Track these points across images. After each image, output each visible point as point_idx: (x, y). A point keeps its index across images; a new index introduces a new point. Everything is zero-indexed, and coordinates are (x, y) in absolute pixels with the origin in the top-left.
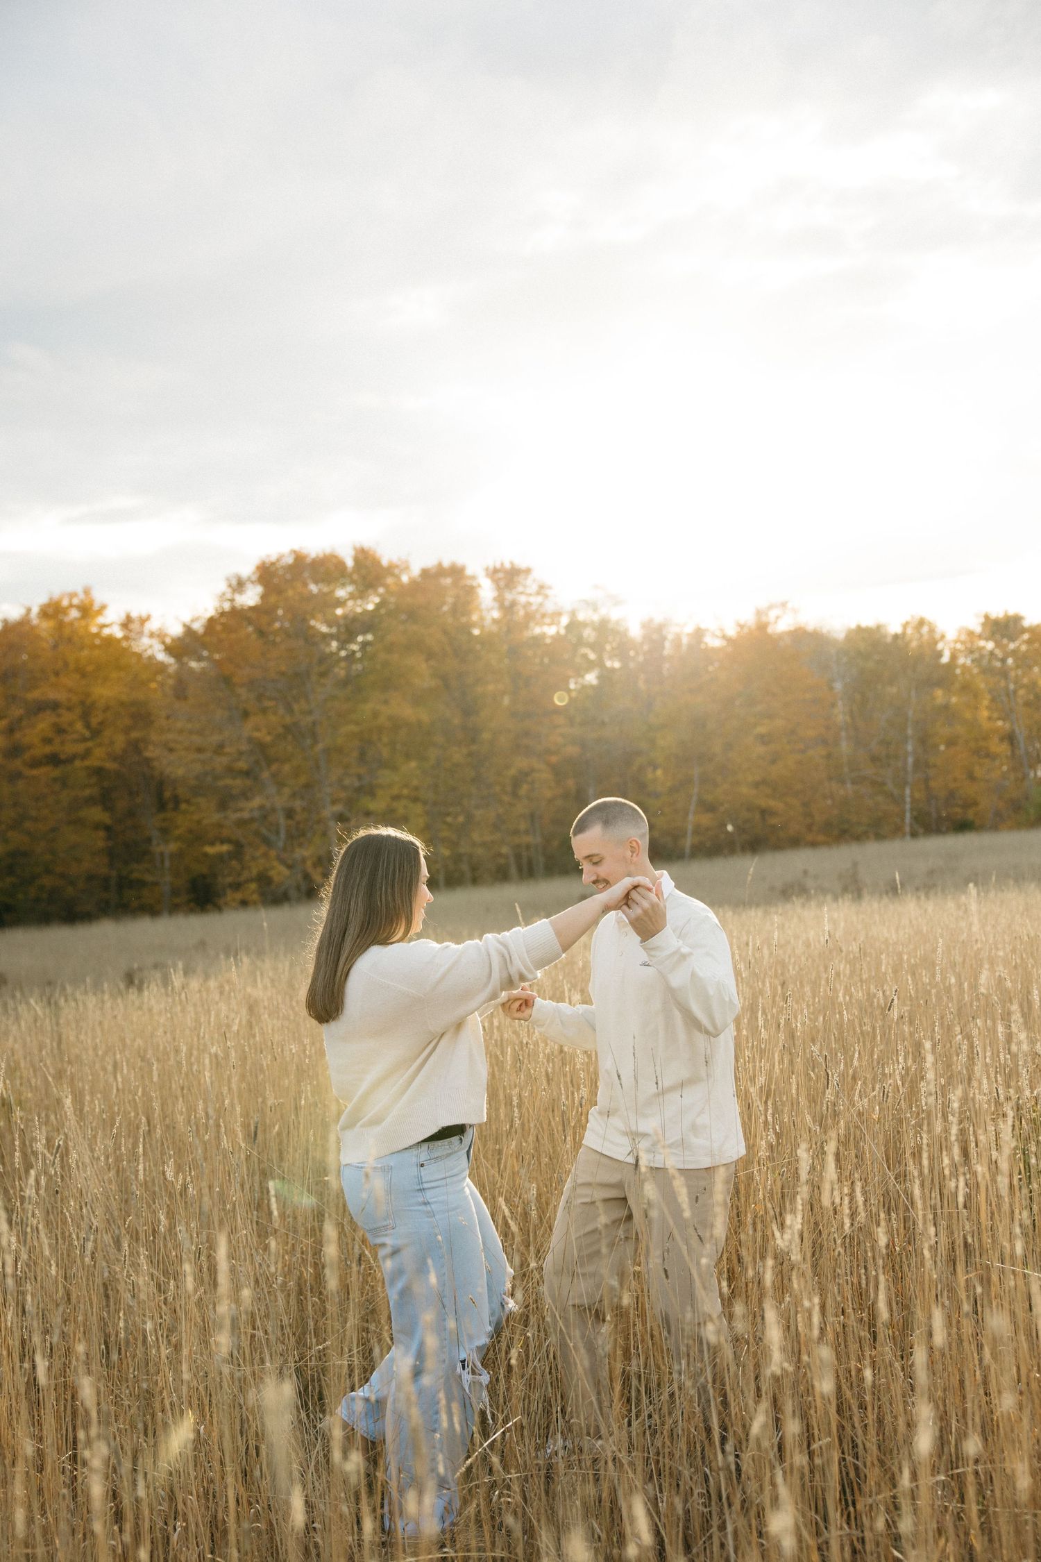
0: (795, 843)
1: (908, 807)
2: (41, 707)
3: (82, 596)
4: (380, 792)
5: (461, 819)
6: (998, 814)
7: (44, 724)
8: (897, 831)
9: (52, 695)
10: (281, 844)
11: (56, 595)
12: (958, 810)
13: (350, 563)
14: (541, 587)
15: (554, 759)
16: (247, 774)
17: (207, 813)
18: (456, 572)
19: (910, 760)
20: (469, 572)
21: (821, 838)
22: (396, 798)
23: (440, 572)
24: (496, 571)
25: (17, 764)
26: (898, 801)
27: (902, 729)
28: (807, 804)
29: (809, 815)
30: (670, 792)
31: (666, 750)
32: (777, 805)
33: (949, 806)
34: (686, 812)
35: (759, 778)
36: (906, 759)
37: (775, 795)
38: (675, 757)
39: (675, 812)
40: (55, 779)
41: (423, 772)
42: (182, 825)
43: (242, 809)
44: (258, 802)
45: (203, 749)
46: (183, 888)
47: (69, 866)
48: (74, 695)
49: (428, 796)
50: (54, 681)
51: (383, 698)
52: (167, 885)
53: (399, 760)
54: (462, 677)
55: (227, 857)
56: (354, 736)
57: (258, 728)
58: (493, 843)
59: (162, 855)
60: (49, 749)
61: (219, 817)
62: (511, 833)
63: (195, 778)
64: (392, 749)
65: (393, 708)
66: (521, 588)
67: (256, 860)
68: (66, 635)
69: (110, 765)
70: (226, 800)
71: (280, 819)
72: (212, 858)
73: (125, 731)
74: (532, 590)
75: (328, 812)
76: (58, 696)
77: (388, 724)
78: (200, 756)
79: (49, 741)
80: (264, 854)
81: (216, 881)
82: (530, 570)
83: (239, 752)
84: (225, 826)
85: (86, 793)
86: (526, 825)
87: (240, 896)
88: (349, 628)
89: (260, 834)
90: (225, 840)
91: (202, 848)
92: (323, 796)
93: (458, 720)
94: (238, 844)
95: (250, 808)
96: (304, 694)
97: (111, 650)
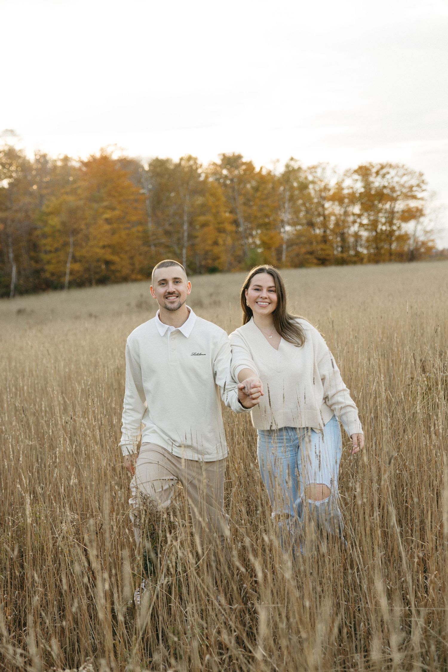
0: (125, 279)
1: (184, 259)
6: (231, 264)
12: (210, 261)
19: (186, 234)
21: (139, 277)
26: (179, 256)
27: (181, 217)
28: (132, 258)
29: (133, 264)
30: (57, 250)
31: (53, 227)
32: (115, 258)
33: (205, 259)
34: (66, 262)
35: (106, 243)
36: (183, 233)
37: (114, 253)
38: (59, 231)
39: (59, 262)
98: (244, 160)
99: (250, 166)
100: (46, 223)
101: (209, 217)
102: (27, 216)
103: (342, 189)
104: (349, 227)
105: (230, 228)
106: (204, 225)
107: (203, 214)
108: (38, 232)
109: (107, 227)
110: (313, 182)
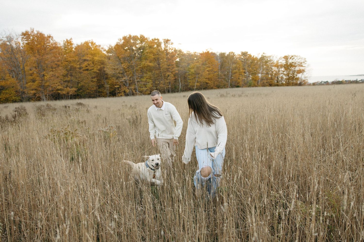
0: (212, 88)
1: (229, 83)
2: (85, 60)
3: (91, 41)
4: (144, 78)
5: (158, 82)
6: (243, 85)
7: (86, 63)
8: (227, 87)
9: (87, 58)
10: (128, 86)
11: (87, 41)
12: (237, 84)
13: (139, 37)
14: (172, 43)
15: (174, 73)
16: (122, 73)
17: (114, 80)
18: (158, 40)
19: (230, 75)
20: (160, 40)
21: (216, 88)
22: (147, 79)
23: (155, 39)
24: (164, 40)
25: (81, 70)
26: (227, 82)
27: (229, 70)
28: (214, 82)
29: (214, 84)
30: (192, 79)
31: (192, 72)
32: (209, 82)
33: (235, 83)
34: (195, 83)
35: (207, 77)
36: (229, 75)
37: (209, 80)
38: (193, 73)
39: (193, 83)
40: (88, 73)
41: (152, 74)
42: (110, 82)
43: (121, 80)
44: (124, 79)
45: (115, 69)
46: (110, 93)
47: (91, 89)
48: (91, 58)
49: (153, 78)
50: (87, 56)
51: (146, 61)
52: (108, 92)
53: (148, 72)
54: (158, 58)
55: (118, 88)
56: (140, 68)
57: (124, 65)
58: (163, 87)
59: (107, 87)
60: (87, 68)
61: (117, 81)
62: (166, 85)
63: (113, 74)
64: (147, 70)
65: (148, 63)
66: (169, 43)
67: (123, 89)
68: (89, 48)
69: (97, 71)
70: (118, 78)
71: (128, 82)
72: (116, 88)
73: (100, 65)
74: (170, 44)
75: (136, 81)
76: (88, 59)
77: (147, 66)
78: (114, 70)
79: (87, 67)
80: (125, 88)
81: (115, 92)
82: (170, 40)
83: (121, 70)
84: (118, 83)
85: (93, 76)
86: (168, 84)
87: (120, 94)
88: (140, 49)
89: (124, 84)
90: (118, 85)
91: (114, 86)
92: (135, 78)
93: (158, 66)
94: (120, 86)
95: (123, 80)
96: (132, 60)
97: (97, 51)
98: (248, 53)
99: (250, 56)
100: (190, 71)
101: (237, 71)
102: (184, 69)
103: (278, 63)
104: (280, 75)
105: (243, 74)
106: (236, 73)
107: (235, 69)
108: (187, 74)
109: (208, 73)
110: (270, 61)
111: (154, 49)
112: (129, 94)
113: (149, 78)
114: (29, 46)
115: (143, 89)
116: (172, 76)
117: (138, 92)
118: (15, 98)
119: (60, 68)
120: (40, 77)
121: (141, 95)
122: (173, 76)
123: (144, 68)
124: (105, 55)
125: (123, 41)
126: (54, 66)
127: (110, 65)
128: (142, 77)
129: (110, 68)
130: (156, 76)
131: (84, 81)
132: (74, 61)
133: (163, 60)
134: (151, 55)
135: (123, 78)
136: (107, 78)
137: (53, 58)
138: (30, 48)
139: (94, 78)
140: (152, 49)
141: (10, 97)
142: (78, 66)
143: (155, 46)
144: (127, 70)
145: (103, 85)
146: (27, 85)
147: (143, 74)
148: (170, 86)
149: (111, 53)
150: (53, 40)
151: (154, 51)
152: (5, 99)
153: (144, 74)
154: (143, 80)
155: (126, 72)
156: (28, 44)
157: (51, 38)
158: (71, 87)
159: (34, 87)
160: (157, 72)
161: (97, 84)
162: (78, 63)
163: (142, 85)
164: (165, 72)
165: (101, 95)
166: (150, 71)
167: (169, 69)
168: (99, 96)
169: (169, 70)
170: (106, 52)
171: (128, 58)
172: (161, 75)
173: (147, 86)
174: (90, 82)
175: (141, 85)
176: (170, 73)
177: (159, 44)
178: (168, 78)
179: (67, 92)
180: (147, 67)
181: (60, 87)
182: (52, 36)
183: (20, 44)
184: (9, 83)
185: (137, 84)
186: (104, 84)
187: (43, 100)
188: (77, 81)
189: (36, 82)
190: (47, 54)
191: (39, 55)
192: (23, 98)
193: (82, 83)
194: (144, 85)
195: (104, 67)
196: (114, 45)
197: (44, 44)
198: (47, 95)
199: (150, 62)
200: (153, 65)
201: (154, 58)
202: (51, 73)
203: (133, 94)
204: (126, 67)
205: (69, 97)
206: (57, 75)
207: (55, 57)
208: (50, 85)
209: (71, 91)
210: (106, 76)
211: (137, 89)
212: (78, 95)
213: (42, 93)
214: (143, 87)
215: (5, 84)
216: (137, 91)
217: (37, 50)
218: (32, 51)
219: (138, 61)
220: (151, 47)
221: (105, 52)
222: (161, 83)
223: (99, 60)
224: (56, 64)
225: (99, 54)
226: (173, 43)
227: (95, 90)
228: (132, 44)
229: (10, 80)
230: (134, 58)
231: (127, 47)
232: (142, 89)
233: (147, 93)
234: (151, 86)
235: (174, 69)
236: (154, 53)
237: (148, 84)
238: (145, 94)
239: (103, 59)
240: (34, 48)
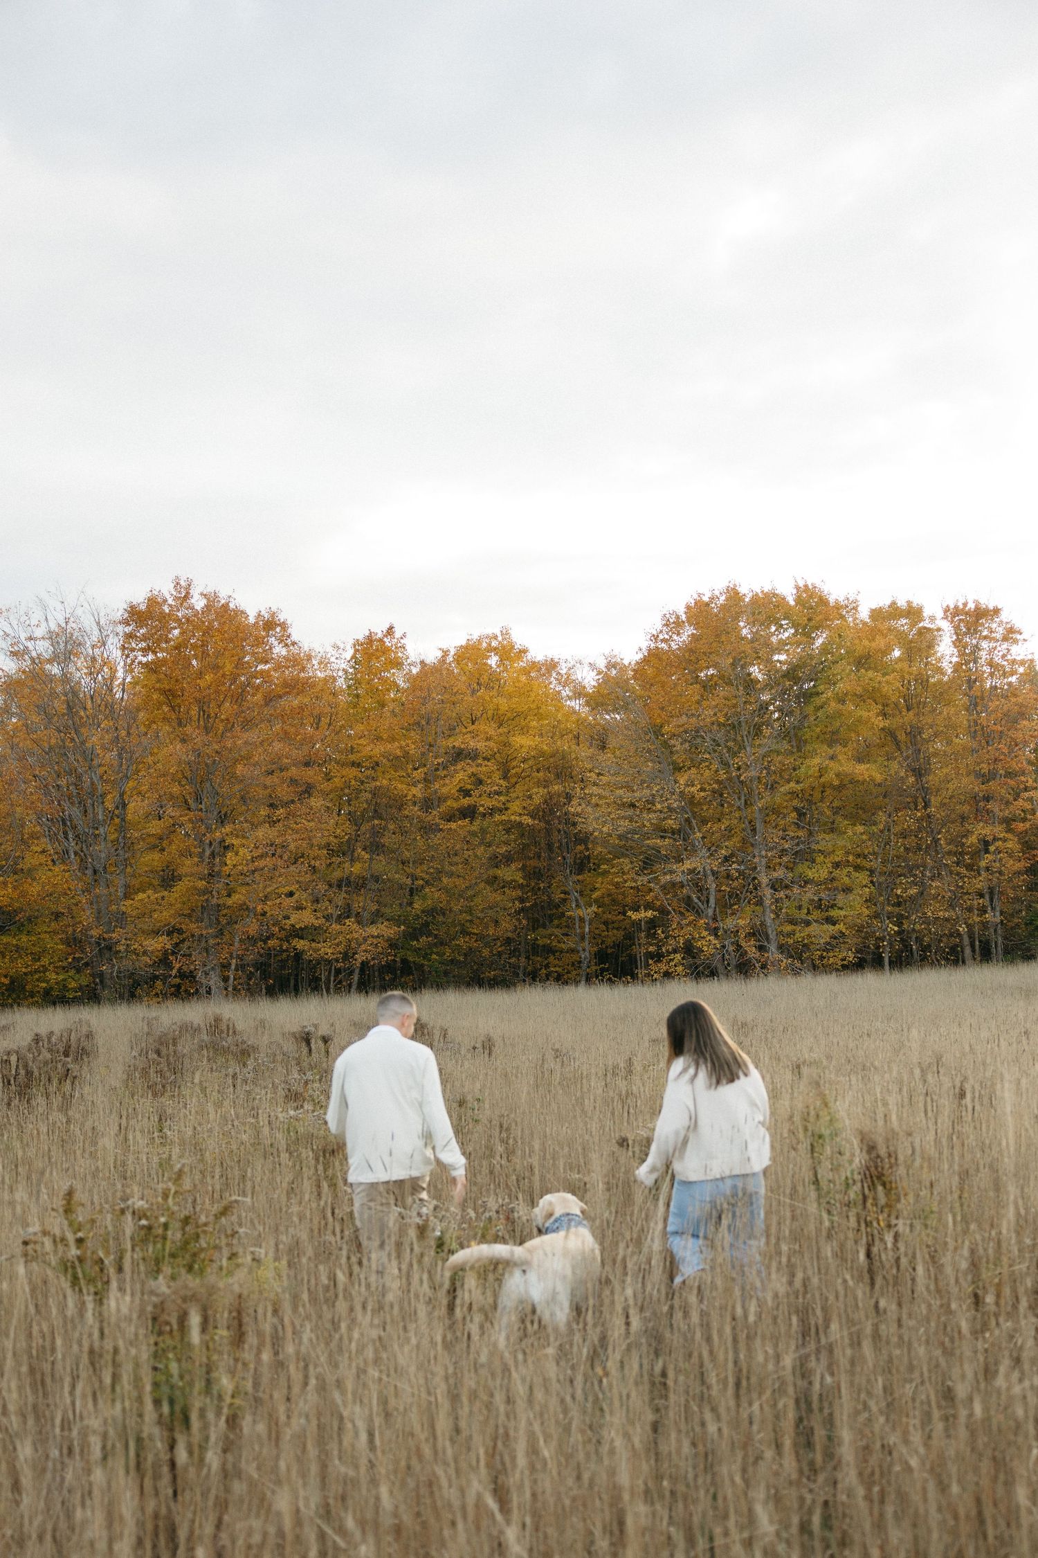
2: (459, 755)
3: (500, 637)
4: (820, 859)
5: (913, 891)
7: (461, 774)
9: (473, 744)
10: (710, 912)
11: (474, 638)
14: (1010, 631)
15: (1021, 826)
16: (676, 833)
17: (627, 875)
18: (913, 613)
20: (926, 613)
22: (837, 865)
23: (894, 612)
24: (958, 613)
25: (434, 816)
40: (473, 834)
41: (872, 836)
42: (602, 886)
43: (671, 872)
44: (688, 865)
45: (633, 805)
46: (601, 956)
47: (487, 927)
48: (491, 744)
49: (876, 864)
50: (471, 728)
51: (831, 752)
52: (586, 951)
53: (842, 823)
54: (914, 733)
55: (652, 924)
56: (793, 794)
57: (692, 782)
58: (947, 920)
59: (582, 920)
60: (466, 802)
61: (642, 880)
62: (970, 909)
63: (620, 837)
64: (836, 811)
65: (845, 765)
66: (985, 633)
67: (682, 929)
68: (485, 678)
69: (527, 820)
70: (648, 863)
71: (712, 885)
72: (637, 924)
73: (546, 784)
74: (998, 636)
75: (764, 880)
76: (481, 745)
77: (836, 783)
78: (630, 812)
79: (467, 793)
80: (690, 923)
81: (635, 949)
82: (997, 611)
83: (670, 809)
84: (651, 890)
85: (503, 849)
86: (985, 901)
87: (663, 967)
88: (792, 674)
89: (688, 901)
90: (648, 906)
91: (624, 913)
92: (760, 862)
93: (912, 779)
94: (663, 911)
95: (680, 871)
96: (742, 747)
97: (533, 695)
111: (884, 675)
112: (716, 962)
113: (851, 858)
114: (159, 681)
115: (808, 930)
116: (1010, 845)
117: (773, 953)
118: (61, 977)
119: (316, 802)
120: (201, 855)
121: (796, 972)
122: (1013, 844)
123: (817, 795)
124: (580, 722)
125: (689, 631)
126: (284, 792)
127: (604, 779)
128: (805, 855)
129: (601, 797)
130: (897, 847)
131: (445, 880)
132: (397, 762)
133: (949, 743)
134: (865, 714)
135: (680, 860)
136: (582, 865)
137: (277, 746)
138: (164, 692)
139: (508, 859)
140: (870, 674)
141: (36, 971)
142: (417, 791)
143: (897, 653)
144: (707, 811)
145: (557, 907)
146: (127, 906)
147: (811, 834)
148: (992, 917)
149: (616, 710)
150: (289, 641)
151: (890, 686)
152: (7, 981)
153: (821, 836)
154: (810, 874)
155: (704, 822)
156: (151, 668)
157: (278, 629)
158: (366, 915)
159: (165, 916)
160: (908, 820)
161: (522, 900)
162: (419, 774)
163: (805, 905)
164: (963, 818)
165: (547, 966)
166: (861, 811)
167: (987, 799)
168: (533, 977)
169: (992, 806)
170: (588, 704)
171: (720, 736)
172: (936, 841)
173: (834, 913)
174: (482, 885)
175: (800, 908)
176: (999, 830)
177: (920, 644)
178: (983, 864)
179: (341, 948)
180: (841, 787)
181: (305, 918)
182: (282, 617)
183: (113, 671)
184: (34, 889)
185: (767, 902)
186: (565, 900)
187: (209, 992)
188: (409, 881)
189: (180, 887)
190: (247, 724)
191: (207, 730)
192: (102, 982)
193: (433, 896)
194: (819, 905)
195: (569, 797)
196: (639, 656)
197: (239, 664)
198: (233, 967)
199: (860, 760)
200: (878, 778)
201: (890, 733)
202: (264, 833)
203: (744, 969)
204: (702, 790)
205: (356, 977)
206: (292, 846)
207: (286, 737)
208: (251, 906)
209: (365, 939)
210: (580, 848)
211: (772, 936)
212: (406, 968)
213: (207, 950)
214: (808, 923)
215: (15, 895)
216: (773, 947)
217: (198, 701)
218: (173, 708)
219: (778, 753)
220: (863, 661)
221: (576, 704)
222: (935, 898)
223: (542, 753)
224: (293, 782)
225: (540, 717)
226: (1018, 625)
227: (508, 941)
228: (748, 649)
229: (43, 875)
230: (757, 731)
231: (715, 666)
232: (801, 934)
233: (834, 958)
234: (867, 912)
235: (1020, 802)
236: (886, 697)
237: (841, 899)
238: (819, 967)
239: (564, 745)
240: (183, 690)
